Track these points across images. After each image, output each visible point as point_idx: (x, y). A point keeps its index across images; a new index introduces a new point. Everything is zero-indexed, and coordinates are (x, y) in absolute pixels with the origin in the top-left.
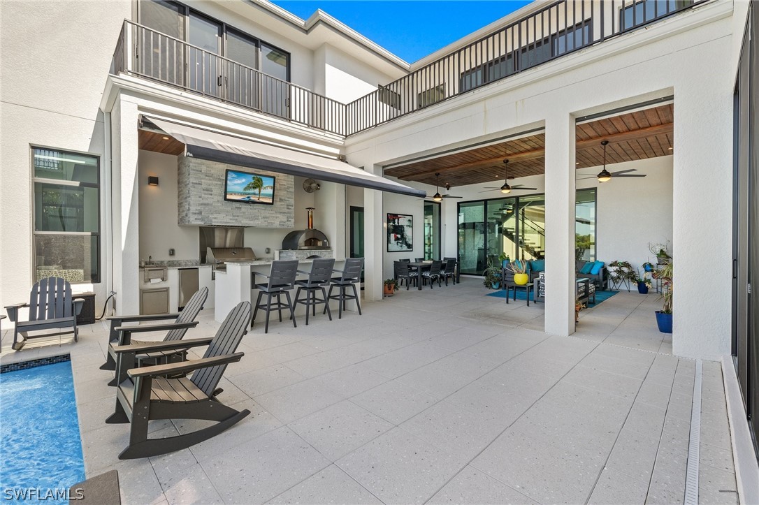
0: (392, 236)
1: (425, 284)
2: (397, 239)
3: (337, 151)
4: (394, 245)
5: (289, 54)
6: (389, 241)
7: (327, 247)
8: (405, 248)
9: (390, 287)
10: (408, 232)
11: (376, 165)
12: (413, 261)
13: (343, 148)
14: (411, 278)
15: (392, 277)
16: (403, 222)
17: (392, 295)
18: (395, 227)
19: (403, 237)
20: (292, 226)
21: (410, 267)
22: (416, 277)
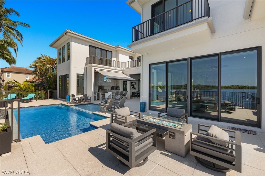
0: (132, 87)
1: (138, 97)
2: (133, 87)
3: (122, 71)
4: (132, 89)
5: (112, 52)
6: (131, 88)
7: (119, 89)
8: (134, 89)
9: (132, 97)
10: (135, 86)
11: (129, 75)
12: (136, 92)
13: (123, 71)
14: (135, 95)
15: (132, 95)
16: (134, 84)
17: (132, 98)
18: (132, 85)
19: (134, 87)
20: (114, 85)
21: (135, 93)
22: (136, 95)
